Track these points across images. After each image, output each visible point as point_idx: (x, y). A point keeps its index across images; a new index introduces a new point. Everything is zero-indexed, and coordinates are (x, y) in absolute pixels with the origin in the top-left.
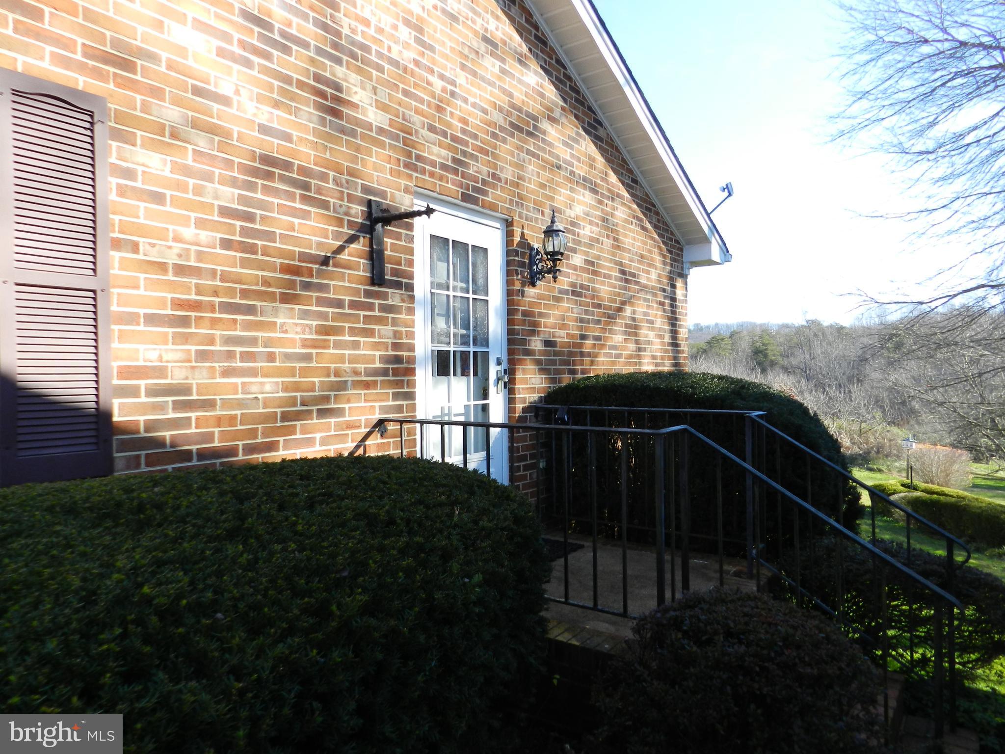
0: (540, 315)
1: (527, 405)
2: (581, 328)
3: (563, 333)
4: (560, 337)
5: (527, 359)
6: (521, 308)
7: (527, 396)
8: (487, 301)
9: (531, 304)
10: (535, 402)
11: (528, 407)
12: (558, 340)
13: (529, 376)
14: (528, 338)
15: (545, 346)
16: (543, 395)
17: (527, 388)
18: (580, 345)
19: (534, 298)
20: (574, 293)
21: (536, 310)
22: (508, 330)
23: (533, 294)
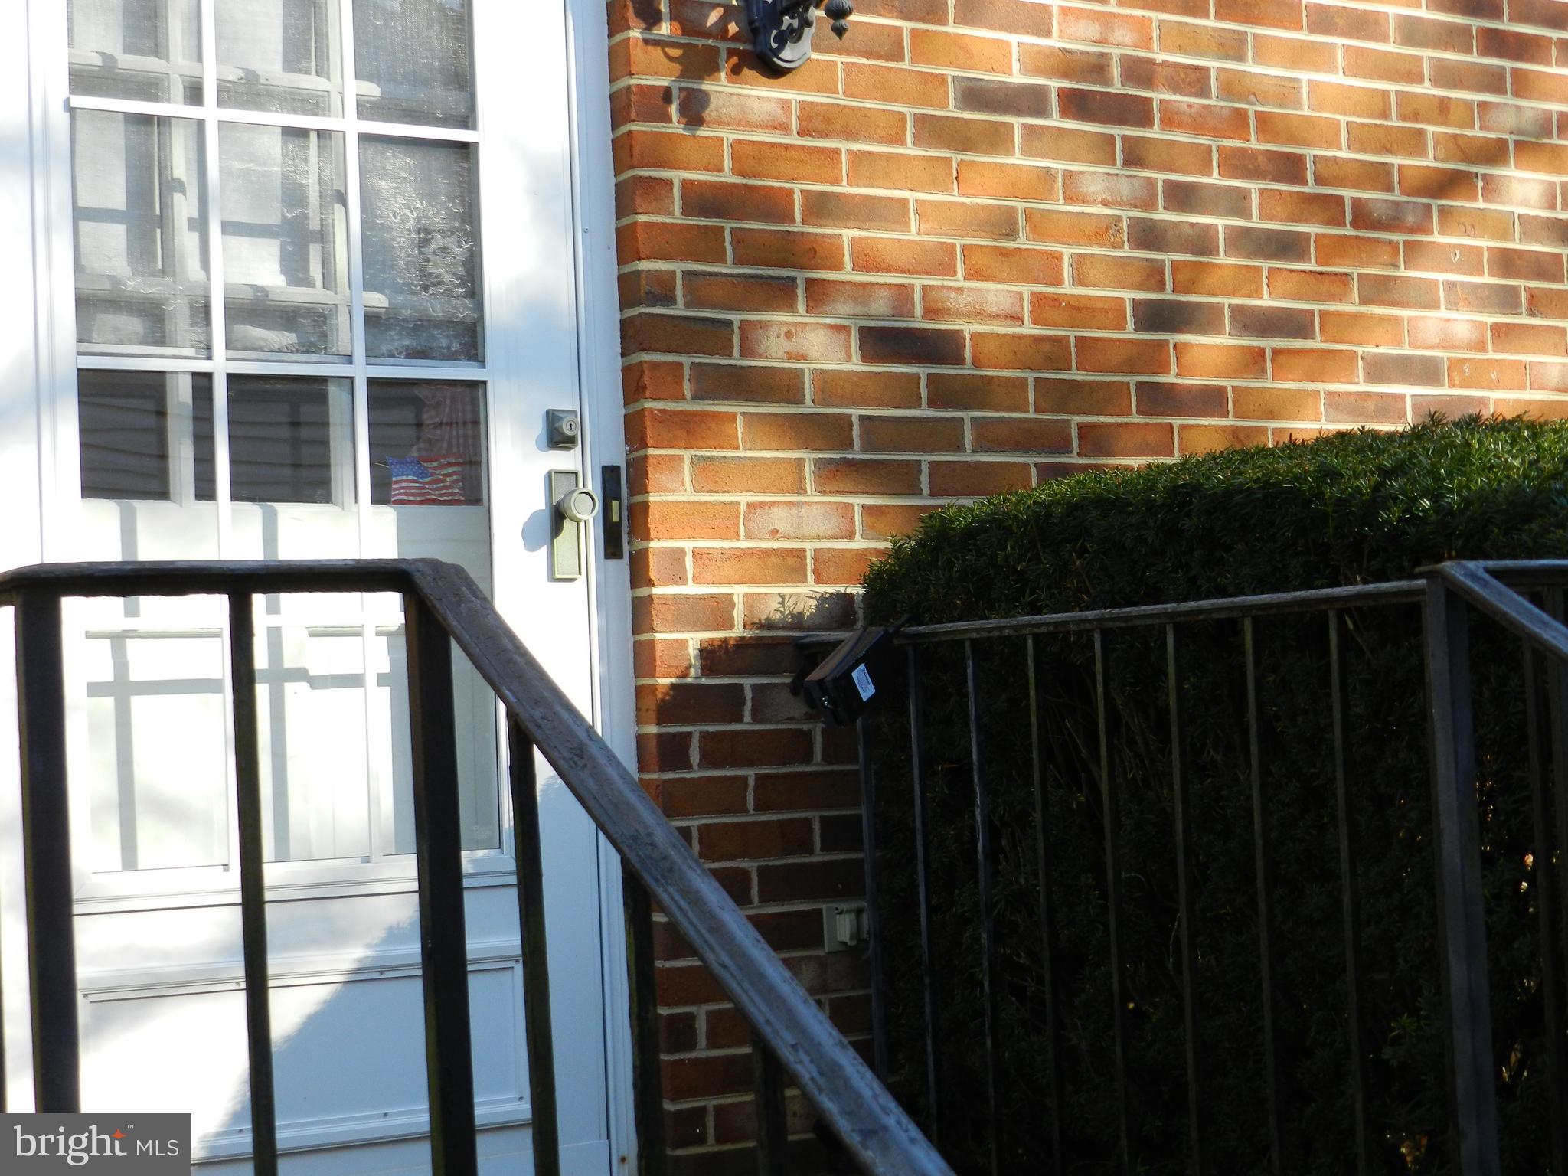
0: (821, 206)
1: (737, 631)
2: (1154, 276)
3: (998, 294)
4: (977, 314)
5: (732, 417)
6: (677, 176)
7: (738, 592)
8: (466, 151)
9: (748, 157)
10: (798, 621)
11: (742, 644)
12: (968, 328)
13: (744, 499)
14: (735, 317)
15: (865, 358)
16: (857, 590)
17: (739, 555)
18: (1152, 357)
19: (784, 128)
20: (1076, 104)
21: (797, 187)
22: (623, 280)
23: (770, 108)
